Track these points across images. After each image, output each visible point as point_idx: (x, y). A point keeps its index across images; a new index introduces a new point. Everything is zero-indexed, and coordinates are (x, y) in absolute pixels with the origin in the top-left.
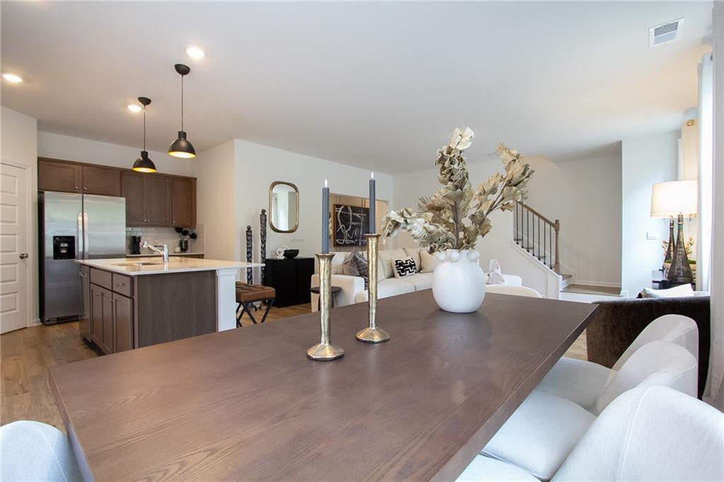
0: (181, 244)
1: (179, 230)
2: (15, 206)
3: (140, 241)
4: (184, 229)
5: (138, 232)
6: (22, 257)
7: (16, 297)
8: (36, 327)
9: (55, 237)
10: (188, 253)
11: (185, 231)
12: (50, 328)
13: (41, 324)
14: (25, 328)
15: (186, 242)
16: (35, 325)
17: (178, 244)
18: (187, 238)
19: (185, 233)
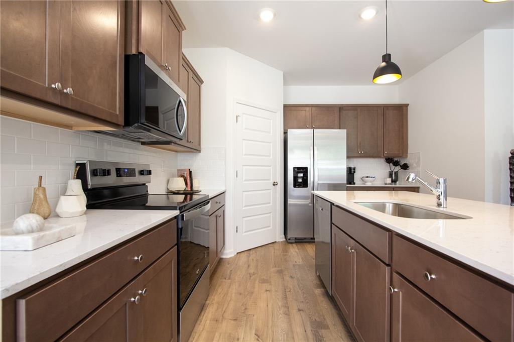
0: (391, 176)
1: (389, 160)
2: (270, 143)
3: (355, 172)
4: (396, 159)
5: (354, 163)
6: (274, 185)
7: (270, 216)
8: (282, 242)
9: (294, 168)
10: (398, 185)
11: (397, 161)
12: (290, 245)
13: (284, 240)
14: (276, 242)
15: (396, 173)
16: (281, 240)
17: (388, 174)
18: (397, 168)
19: (396, 164)
